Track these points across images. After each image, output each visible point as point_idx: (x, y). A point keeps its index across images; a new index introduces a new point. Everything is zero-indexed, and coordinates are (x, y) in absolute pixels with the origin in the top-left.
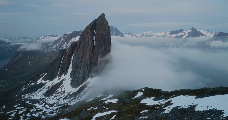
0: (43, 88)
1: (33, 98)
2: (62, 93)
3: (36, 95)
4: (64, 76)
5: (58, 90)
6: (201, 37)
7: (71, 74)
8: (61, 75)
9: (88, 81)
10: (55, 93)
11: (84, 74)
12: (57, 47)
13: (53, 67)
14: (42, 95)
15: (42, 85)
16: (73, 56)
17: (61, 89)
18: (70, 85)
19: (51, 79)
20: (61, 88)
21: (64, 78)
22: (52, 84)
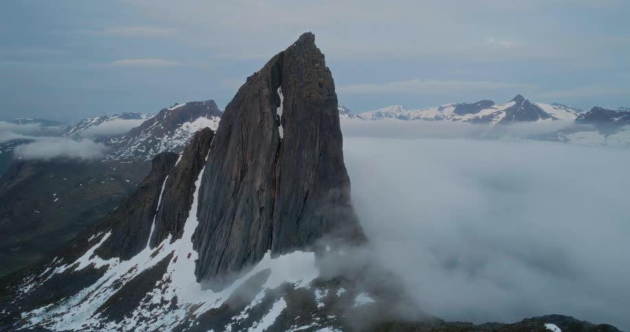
0: (96, 285)
1: (59, 323)
2: (166, 307)
3: (73, 311)
4: (171, 243)
5: (151, 297)
6: (540, 120)
7: (197, 239)
8: (161, 242)
9: (265, 268)
10: (139, 308)
11: (246, 239)
12: (140, 147)
13: (133, 212)
14: (95, 314)
15: (92, 275)
16: (200, 177)
17: (163, 292)
18: (195, 278)
19: (126, 255)
20: (163, 287)
21: (173, 252)
22: (130, 271)
